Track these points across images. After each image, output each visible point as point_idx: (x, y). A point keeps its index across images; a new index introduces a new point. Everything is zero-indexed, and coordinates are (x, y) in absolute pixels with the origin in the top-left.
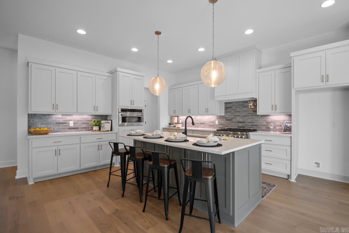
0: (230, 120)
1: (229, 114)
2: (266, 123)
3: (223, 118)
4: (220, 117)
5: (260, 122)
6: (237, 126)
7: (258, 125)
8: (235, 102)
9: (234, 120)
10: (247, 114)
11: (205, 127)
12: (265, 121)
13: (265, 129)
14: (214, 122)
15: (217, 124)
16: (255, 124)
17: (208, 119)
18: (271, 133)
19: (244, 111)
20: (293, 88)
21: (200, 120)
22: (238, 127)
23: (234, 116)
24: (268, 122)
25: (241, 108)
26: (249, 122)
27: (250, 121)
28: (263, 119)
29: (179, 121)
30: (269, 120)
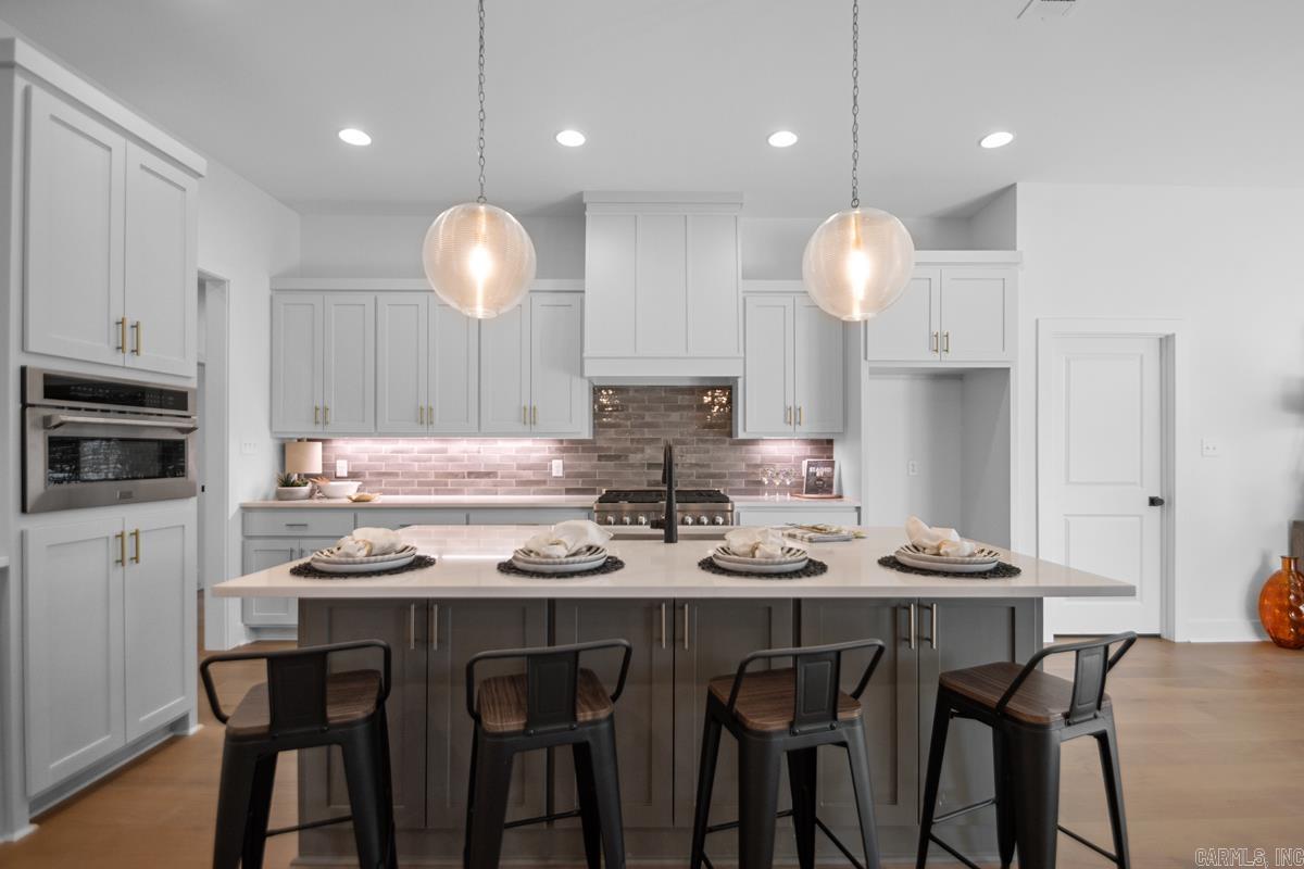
0: (617, 457)
1: (612, 433)
2: (748, 466)
3: (584, 450)
4: (572, 447)
5: (727, 462)
6: (646, 483)
7: (722, 476)
8: (638, 389)
9: (635, 458)
10: (682, 434)
11: (499, 488)
12: (743, 460)
13: (743, 486)
14: (543, 467)
15: (561, 475)
16: (712, 471)
17: (513, 454)
18: (775, 501)
19: (671, 424)
20: (866, 358)
21: (469, 458)
22: (649, 484)
23: (632, 440)
24: (754, 462)
25: (663, 412)
26: (692, 465)
27: (694, 462)
28: (738, 454)
29: (335, 467)
30: (758, 459)
